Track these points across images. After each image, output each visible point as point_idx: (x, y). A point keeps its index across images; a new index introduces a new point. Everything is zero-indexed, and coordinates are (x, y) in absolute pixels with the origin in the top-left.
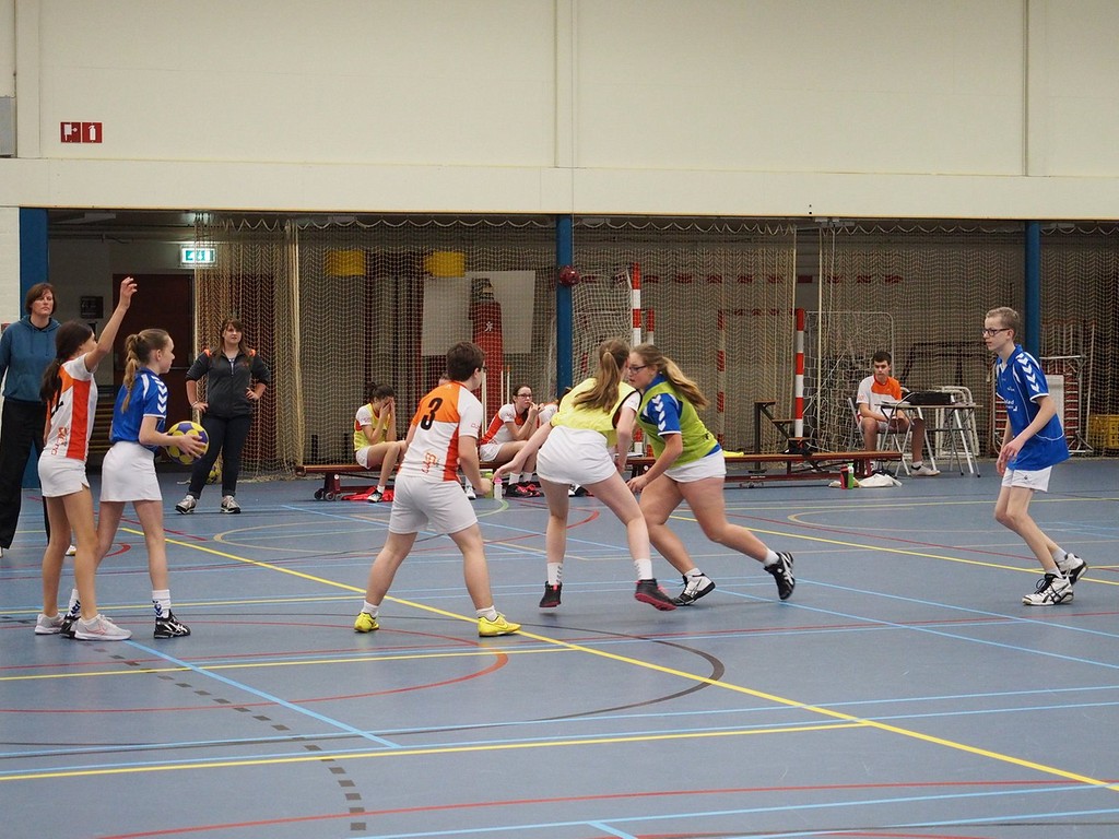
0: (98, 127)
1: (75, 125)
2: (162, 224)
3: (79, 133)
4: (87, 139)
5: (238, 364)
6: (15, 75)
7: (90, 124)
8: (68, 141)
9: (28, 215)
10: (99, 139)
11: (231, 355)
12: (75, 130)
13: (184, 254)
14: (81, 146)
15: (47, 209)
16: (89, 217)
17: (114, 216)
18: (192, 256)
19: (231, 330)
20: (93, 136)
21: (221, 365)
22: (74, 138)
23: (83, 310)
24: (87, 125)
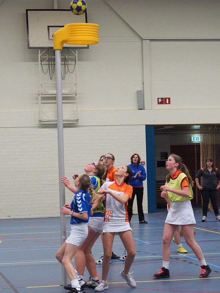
0: (169, 99)
1: (162, 99)
2: (186, 129)
3: (163, 101)
4: (166, 103)
5: (213, 173)
6: (143, 84)
7: (167, 98)
8: (160, 104)
9: (148, 127)
10: (169, 103)
11: (210, 170)
12: (162, 100)
13: (192, 138)
14: (164, 105)
15: (154, 125)
16: (165, 127)
17: (173, 127)
18: (195, 139)
19: (209, 162)
20: (167, 102)
21: (207, 173)
22: (162, 103)
23: (162, 157)
24: (166, 99)
